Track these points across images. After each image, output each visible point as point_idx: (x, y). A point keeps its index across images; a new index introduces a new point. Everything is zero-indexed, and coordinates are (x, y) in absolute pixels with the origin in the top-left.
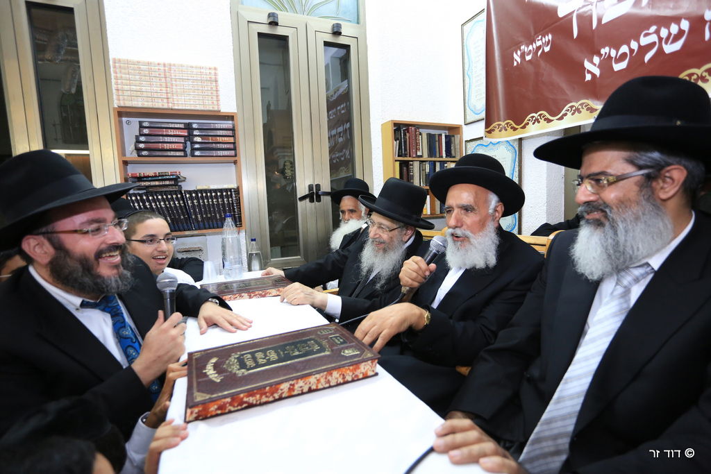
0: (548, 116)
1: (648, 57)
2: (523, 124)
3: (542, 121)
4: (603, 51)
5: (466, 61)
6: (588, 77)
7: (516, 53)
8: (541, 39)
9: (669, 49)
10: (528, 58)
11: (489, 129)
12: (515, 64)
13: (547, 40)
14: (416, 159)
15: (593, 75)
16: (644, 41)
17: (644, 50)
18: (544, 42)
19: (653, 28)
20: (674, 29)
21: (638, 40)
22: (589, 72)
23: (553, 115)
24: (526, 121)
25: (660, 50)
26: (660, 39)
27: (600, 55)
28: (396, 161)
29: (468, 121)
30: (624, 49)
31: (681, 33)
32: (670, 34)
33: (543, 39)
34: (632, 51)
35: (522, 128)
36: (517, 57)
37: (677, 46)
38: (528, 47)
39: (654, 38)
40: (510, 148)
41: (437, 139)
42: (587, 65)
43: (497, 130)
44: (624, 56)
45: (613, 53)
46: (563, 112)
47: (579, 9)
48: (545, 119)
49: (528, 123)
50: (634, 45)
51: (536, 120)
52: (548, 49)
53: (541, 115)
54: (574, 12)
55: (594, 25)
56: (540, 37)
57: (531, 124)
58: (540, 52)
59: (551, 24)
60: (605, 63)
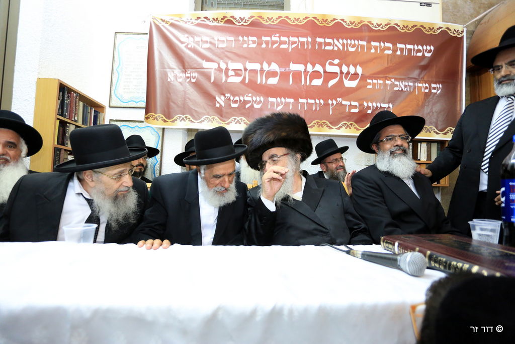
0: (191, 119)
1: (247, 106)
2: (172, 120)
3: (187, 121)
4: (227, 95)
5: (116, 60)
6: (218, 105)
7: (171, 74)
8: (190, 73)
9: (256, 106)
10: (179, 80)
11: (146, 116)
12: (169, 80)
13: (194, 76)
14: (73, 123)
15: (221, 105)
16: (247, 99)
17: (246, 102)
18: (192, 75)
19: (250, 95)
20: (258, 99)
21: (244, 97)
22: (218, 102)
23: (196, 120)
24: (175, 118)
25: (252, 106)
26: (253, 101)
27: (225, 97)
28: (58, 119)
29: (112, 105)
30: (237, 98)
31: (260, 101)
32: (256, 100)
34: (240, 101)
35: (172, 122)
36: (171, 76)
38: (180, 74)
39: (249, 99)
40: (155, 133)
41: (89, 111)
42: (218, 99)
43: (151, 119)
44: (236, 102)
45: (232, 98)
46: (202, 119)
47: (215, 69)
48: (190, 121)
49: (176, 120)
50: (242, 99)
51: (183, 119)
52: (193, 81)
53: (186, 117)
54: (212, 68)
55: (223, 81)
56: (189, 72)
57: (178, 121)
58: (188, 80)
59: (198, 68)
60: (227, 101)
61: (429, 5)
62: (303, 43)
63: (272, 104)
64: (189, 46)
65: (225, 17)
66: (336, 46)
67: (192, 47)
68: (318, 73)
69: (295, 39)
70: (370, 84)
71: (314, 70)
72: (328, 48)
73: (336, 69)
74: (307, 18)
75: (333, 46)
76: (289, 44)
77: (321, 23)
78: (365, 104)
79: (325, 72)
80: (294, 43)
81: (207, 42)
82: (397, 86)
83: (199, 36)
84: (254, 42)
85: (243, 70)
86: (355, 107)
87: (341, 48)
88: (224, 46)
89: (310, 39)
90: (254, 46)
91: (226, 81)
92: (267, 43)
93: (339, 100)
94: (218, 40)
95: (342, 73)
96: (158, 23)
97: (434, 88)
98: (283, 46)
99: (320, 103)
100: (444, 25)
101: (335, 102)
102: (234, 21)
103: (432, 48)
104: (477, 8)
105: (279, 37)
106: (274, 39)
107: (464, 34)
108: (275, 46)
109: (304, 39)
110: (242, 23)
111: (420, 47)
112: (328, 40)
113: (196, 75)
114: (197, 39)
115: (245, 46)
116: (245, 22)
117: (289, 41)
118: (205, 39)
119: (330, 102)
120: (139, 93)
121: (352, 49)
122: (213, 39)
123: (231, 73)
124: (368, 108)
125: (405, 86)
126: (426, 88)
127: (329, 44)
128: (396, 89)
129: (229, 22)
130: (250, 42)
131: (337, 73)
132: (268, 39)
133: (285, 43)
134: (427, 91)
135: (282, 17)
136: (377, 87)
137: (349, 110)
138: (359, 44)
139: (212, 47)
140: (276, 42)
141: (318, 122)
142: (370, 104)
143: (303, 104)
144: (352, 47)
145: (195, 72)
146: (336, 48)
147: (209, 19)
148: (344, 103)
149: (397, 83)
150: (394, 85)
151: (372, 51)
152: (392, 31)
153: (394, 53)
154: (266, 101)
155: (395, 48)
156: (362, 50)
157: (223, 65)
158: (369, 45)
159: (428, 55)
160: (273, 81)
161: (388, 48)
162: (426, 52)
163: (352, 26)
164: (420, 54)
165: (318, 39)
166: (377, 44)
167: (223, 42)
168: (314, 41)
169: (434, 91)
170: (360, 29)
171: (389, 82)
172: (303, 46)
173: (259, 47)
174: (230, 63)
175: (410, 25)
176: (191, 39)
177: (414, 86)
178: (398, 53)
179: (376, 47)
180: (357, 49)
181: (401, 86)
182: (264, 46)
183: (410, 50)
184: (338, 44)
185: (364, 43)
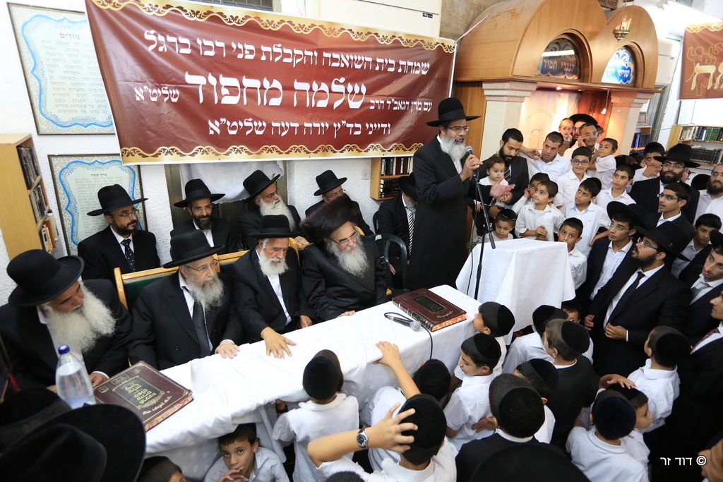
0: (180, 151)
1: (248, 133)
2: (154, 154)
3: (175, 154)
4: (222, 120)
6: (211, 132)
7: (138, 90)
8: (168, 90)
9: (258, 132)
10: (153, 99)
12: (138, 99)
13: (174, 93)
15: (215, 132)
16: (247, 124)
17: (246, 128)
18: (171, 93)
19: (250, 120)
20: (260, 124)
21: (243, 122)
22: (212, 129)
23: (187, 151)
24: (157, 152)
25: (254, 131)
26: (254, 126)
27: (220, 122)
29: (42, 132)
30: (235, 124)
31: (263, 127)
32: (258, 126)
33: (170, 91)
34: (239, 126)
35: (153, 156)
36: (139, 94)
37: (261, 133)
38: (152, 90)
39: (250, 124)
42: (210, 124)
44: (234, 128)
45: (228, 123)
46: (194, 151)
47: (203, 85)
48: (178, 153)
49: (160, 154)
50: (241, 124)
51: (168, 152)
52: (175, 100)
53: (172, 149)
54: (199, 85)
55: (216, 101)
56: (166, 88)
57: (163, 154)
58: (166, 99)
59: (179, 83)
60: (223, 127)
61: (430, 15)
62: (308, 57)
63: (276, 128)
64: (161, 49)
65: (209, 12)
66: (343, 62)
67: (166, 50)
68: (323, 94)
69: (300, 52)
70: (372, 104)
71: (320, 89)
72: (335, 65)
73: (341, 88)
74: (313, 25)
75: (340, 62)
76: (293, 58)
77: (329, 34)
78: (367, 126)
79: (331, 91)
80: (298, 56)
81: (186, 46)
82: (396, 105)
83: (172, 35)
84: (251, 52)
85: (239, 87)
86: (358, 129)
87: (347, 64)
88: (212, 53)
89: (316, 54)
90: (251, 57)
91: (220, 101)
92: (267, 53)
93: (344, 122)
94: (203, 44)
95: (347, 92)
96: (99, 5)
97: (426, 106)
98: (286, 60)
99: (325, 127)
100: (440, 40)
101: (339, 125)
102: (223, 19)
103: (429, 66)
104: (469, 9)
105: (282, 48)
106: (276, 50)
107: (455, 50)
108: (277, 59)
109: (310, 53)
110: (234, 23)
111: (419, 64)
112: (336, 56)
113: (177, 92)
114: (171, 39)
115: (240, 56)
116: (238, 23)
117: (293, 54)
118: (183, 40)
119: (335, 125)
120: (85, 112)
121: (358, 66)
122: (195, 41)
123: (225, 91)
124: (370, 129)
125: (403, 106)
126: (420, 106)
127: (335, 60)
128: (395, 108)
129: (215, 19)
130: (247, 52)
131: (342, 93)
132: (268, 49)
133: (288, 56)
134: (420, 109)
135: (284, 21)
136: (379, 108)
137: (353, 132)
138: (365, 61)
139: (194, 53)
140: (278, 54)
141: (323, 147)
142: (371, 126)
143: (308, 129)
144: (359, 64)
145: (175, 88)
146: (342, 65)
147: (185, 11)
148: (348, 125)
149: (396, 103)
150: (393, 105)
151: (377, 68)
152: (396, 46)
153: (396, 70)
154: (269, 126)
155: (397, 65)
156: (368, 67)
157: (212, 80)
158: (374, 62)
159: (424, 73)
160: (276, 102)
161: (391, 65)
162: (423, 69)
163: (359, 39)
164: (417, 72)
165: (326, 55)
166: (382, 61)
167: (209, 48)
168: (320, 55)
169: (425, 109)
170: (366, 42)
171: (389, 102)
172: (308, 61)
173: (257, 59)
174: (222, 79)
175: (413, 39)
176: (161, 38)
177: (410, 104)
178: (400, 71)
179: (380, 64)
180: (363, 67)
181: (400, 105)
182: (263, 58)
183: (410, 67)
184: (345, 59)
185: (370, 59)
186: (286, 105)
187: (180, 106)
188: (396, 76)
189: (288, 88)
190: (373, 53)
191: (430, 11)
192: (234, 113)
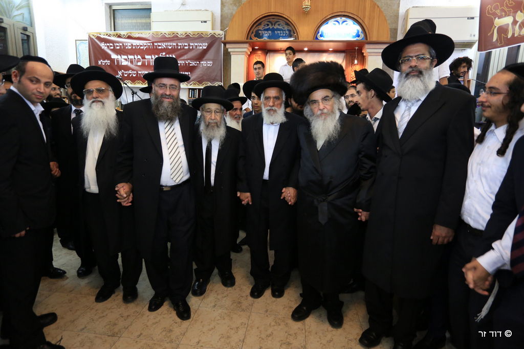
1: (131, 75)
4: (122, 71)
5: (78, 53)
9: (134, 76)
10: (103, 64)
16: (130, 72)
19: (131, 70)
26: (132, 73)
30: (126, 72)
32: (134, 73)
36: (100, 62)
38: (103, 61)
42: (119, 72)
44: (126, 74)
47: (116, 59)
50: (128, 72)
52: (109, 64)
56: (107, 60)
58: (107, 64)
59: (110, 58)
60: (123, 73)
61: (205, 22)
62: (149, 46)
63: (140, 74)
69: (146, 44)
72: (160, 48)
75: (162, 46)
80: (145, 46)
81: (112, 46)
83: (109, 43)
85: (127, 58)
87: (165, 47)
88: (118, 48)
89: (151, 44)
90: (130, 48)
91: (121, 64)
92: (135, 46)
96: (91, 37)
98: (141, 48)
100: (212, 32)
103: (207, 44)
106: (138, 44)
107: (223, 36)
108: (139, 47)
109: (149, 44)
111: (201, 44)
112: (159, 44)
113: (109, 61)
115: (127, 48)
118: (111, 44)
121: (170, 48)
122: (114, 44)
123: (123, 60)
125: (195, 64)
126: (205, 64)
127: (160, 46)
128: (191, 65)
129: (119, 36)
130: (129, 46)
132: (135, 44)
136: (182, 65)
138: (173, 45)
139: (114, 48)
144: (170, 46)
146: (163, 48)
149: (191, 62)
150: (189, 64)
151: (179, 48)
152: (188, 37)
153: (189, 48)
154: (137, 73)
155: (189, 45)
156: (175, 48)
157: (119, 57)
158: (177, 45)
159: (205, 48)
160: (140, 64)
161: (186, 46)
162: (204, 46)
163: (169, 36)
164: (201, 48)
165: (155, 44)
166: (181, 44)
167: (118, 46)
168: (153, 44)
169: (208, 65)
170: (173, 37)
171: (187, 62)
172: (149, 47)
173: (132, 48)
174: (122, 56)
175: (196, 34)
176: (106, 44)
177: (200, 63)
178: (191, 48)
179: (180, 46)
180: (172, 48)
181: (193, 63)
182: (134, 48)
183: (196, 46)
184: (164, 45)
185: (175, 44)
186: (143, 65)
187: (110, 66)
188: (189, 50)
189: (144, 58)
190: (176, 41)
191: (205, 20)
192: (126, 68)
